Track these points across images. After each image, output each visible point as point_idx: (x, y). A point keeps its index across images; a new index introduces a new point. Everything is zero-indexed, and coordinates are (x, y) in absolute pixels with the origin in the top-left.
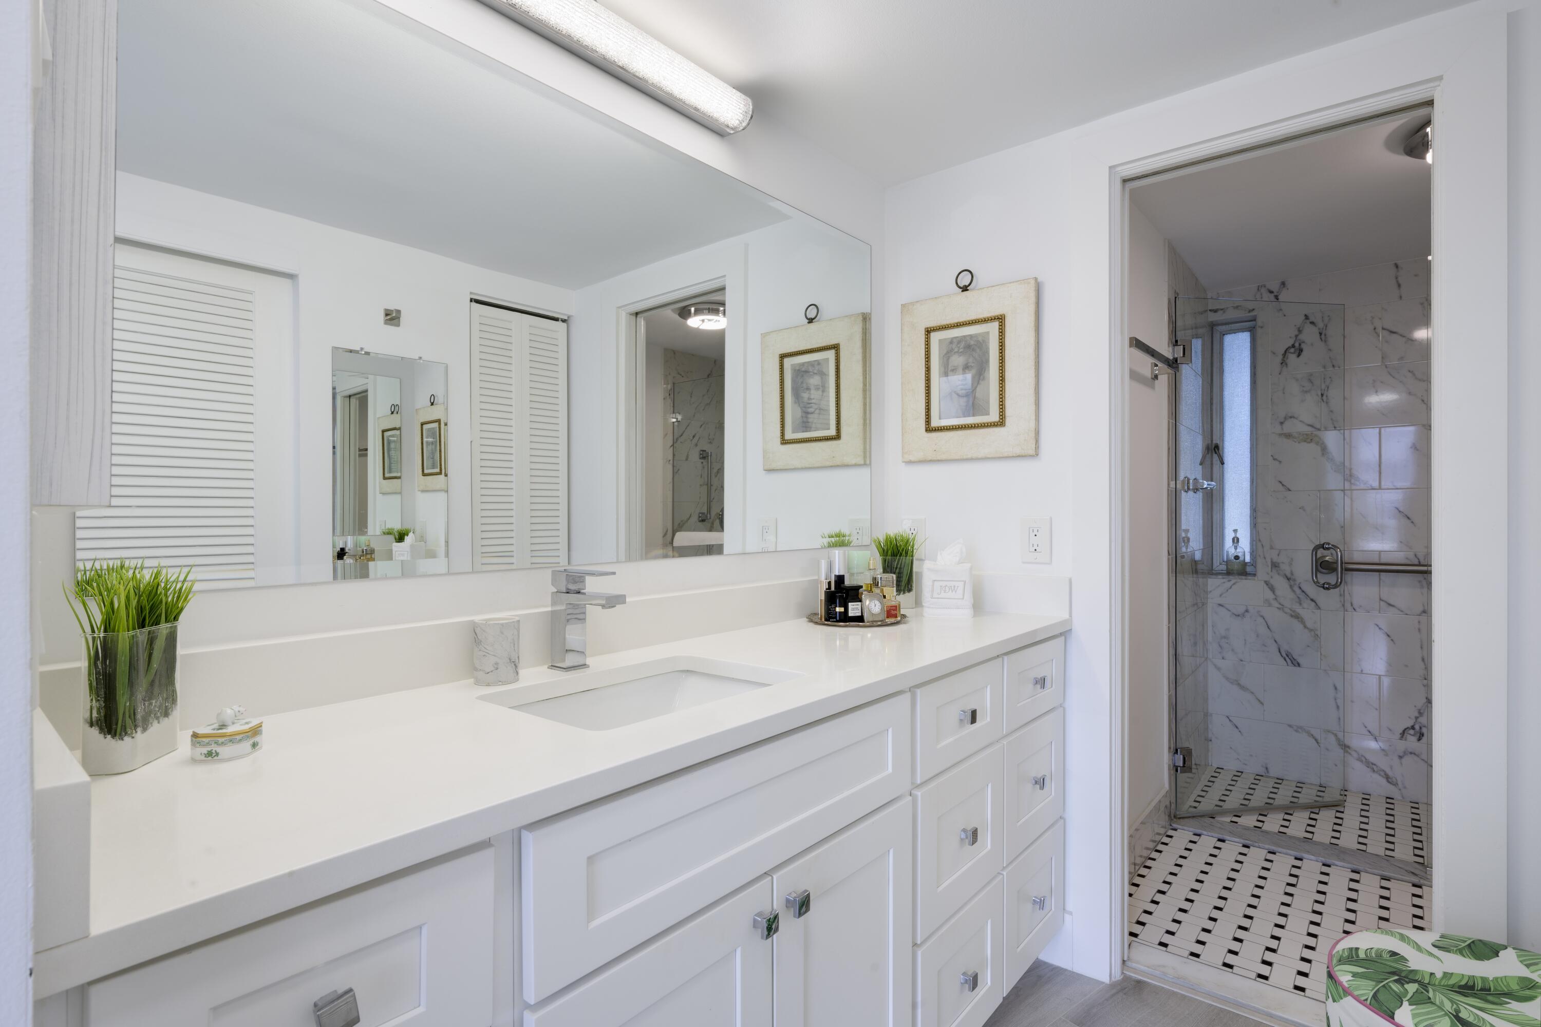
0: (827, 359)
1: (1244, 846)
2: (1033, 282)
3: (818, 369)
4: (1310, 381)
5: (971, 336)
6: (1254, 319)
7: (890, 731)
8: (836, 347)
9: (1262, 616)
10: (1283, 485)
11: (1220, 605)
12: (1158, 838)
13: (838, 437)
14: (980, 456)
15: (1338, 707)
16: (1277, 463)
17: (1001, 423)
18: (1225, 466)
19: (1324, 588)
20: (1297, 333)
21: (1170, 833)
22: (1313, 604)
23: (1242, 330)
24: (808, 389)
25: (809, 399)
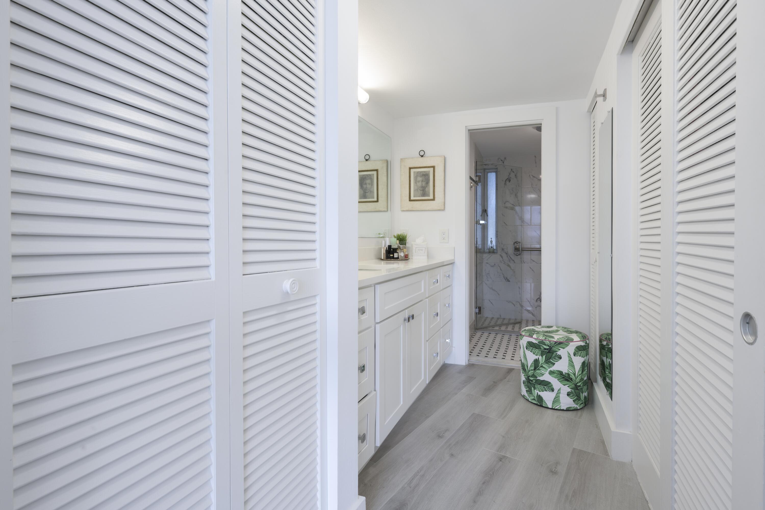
0: (373, 174)
1: (496, 334)
2: (443, 157)
3: (370, 177)
4: (513, 190)
5: (424, 172)
6: (497, 169)
7: (423, 281)
8: (377, 170)
9: (499, 266)
10: (505, 223)
11: (487, 263)
12: (472, 335)
13: (377, 201)
14: (427, 209)
15: (520, 294)
16: (503, 216)
17: (434, 199)
18: (488, 217)
19: (516, 255)
20: (509, 175)
21: (475, 333)
22: (513, 261)
23: (494, 172)
24: (366, 184)
25: (366, 188)
